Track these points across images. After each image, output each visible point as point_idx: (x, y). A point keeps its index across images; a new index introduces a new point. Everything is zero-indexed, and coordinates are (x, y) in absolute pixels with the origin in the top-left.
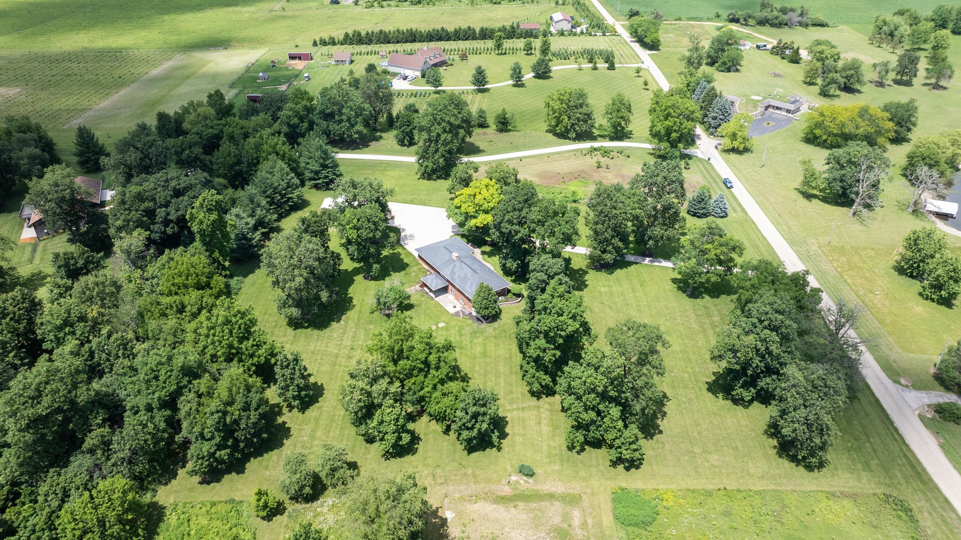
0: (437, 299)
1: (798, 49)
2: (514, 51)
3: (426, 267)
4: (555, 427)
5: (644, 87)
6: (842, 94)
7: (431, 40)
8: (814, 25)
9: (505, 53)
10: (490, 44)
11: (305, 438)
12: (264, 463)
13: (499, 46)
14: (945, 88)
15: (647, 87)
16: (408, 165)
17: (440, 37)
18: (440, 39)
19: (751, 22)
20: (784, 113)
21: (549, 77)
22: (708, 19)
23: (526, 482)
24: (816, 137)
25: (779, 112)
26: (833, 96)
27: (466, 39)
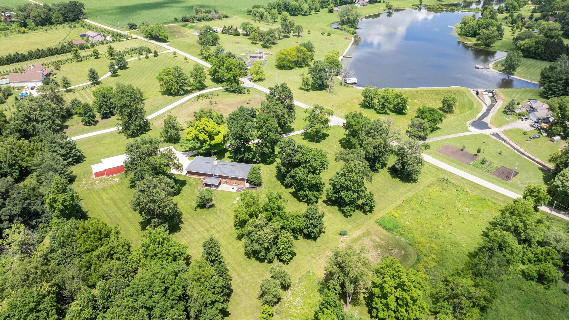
0: (219, 189)
1: (237, 29)
2: (87, 57)
3: (197, 177)
4: (333, 213)
5: (185, 61)
6: (272, 45)
7: (11, 62)
8: (224, 17)
9: (82, 60)
10: (70, 55)
11: (239, 280)
12: (234, 303)
13: (77, 56)
14: (302, 36)
15: (187, 61)
16: (111, 134)
17: (19, 59)
18: (19, 61)
19: (195, 21)
20: (258, 59)
21: (126, 68)
22: (172, 22)
23: (347, 238)
24: (284, 66)
25: (256, 59)
26: (269, 47)
27: (40, 58)
